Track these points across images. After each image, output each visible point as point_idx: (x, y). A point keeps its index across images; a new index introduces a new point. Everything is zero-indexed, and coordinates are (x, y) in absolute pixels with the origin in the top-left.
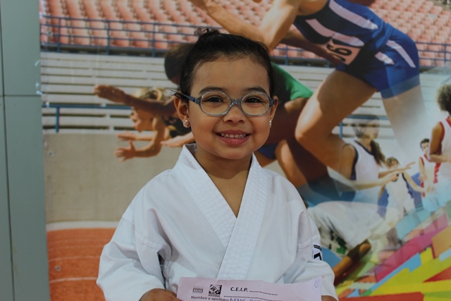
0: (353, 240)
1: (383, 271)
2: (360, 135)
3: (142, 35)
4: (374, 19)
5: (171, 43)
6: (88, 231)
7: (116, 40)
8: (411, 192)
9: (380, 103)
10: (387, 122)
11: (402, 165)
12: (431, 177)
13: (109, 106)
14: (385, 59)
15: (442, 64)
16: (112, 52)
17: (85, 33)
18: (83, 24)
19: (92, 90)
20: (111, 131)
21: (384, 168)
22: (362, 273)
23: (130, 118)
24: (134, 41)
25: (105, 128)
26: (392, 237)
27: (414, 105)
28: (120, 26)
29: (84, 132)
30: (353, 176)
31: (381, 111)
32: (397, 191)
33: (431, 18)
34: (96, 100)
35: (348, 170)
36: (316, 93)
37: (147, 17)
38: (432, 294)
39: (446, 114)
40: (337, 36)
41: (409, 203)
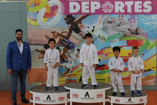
0: (68, 68)
1: (72, 71)
2: (68, 55)
3: (41, 43)
4: (69, 41)
5: (45, 44)
6: (34, 69)
7: (37, 43)
8: (74, 61)
9: (70, 51)
10: (71, 53)
11: (73, 58)
12: (77, 59)
13: (36, 52)
14: (71, 45)
15: (77, 46)
16: (37, 45)
17: (33, 42)
18: (33, 41)
19: (34, 50)
20: (37, 55)
21: (71, 59)
22: (69, 72)
23: (39, 53)
24: (40, 44)
25: (36, 55)
26: (72, 67)
27: (74, 51)
28: (38, 42)
29: (33, 55)
30: (67, 60)
31: (70, 52)
32: (73, 61)
33: (76, 41)
34: (35, 51)
35: (67, 59)
36: (63, 50)
37: (42, 41)
38: (78, 74)
39: (78, 52)
40: (65, 43)
41: (74, 63)
